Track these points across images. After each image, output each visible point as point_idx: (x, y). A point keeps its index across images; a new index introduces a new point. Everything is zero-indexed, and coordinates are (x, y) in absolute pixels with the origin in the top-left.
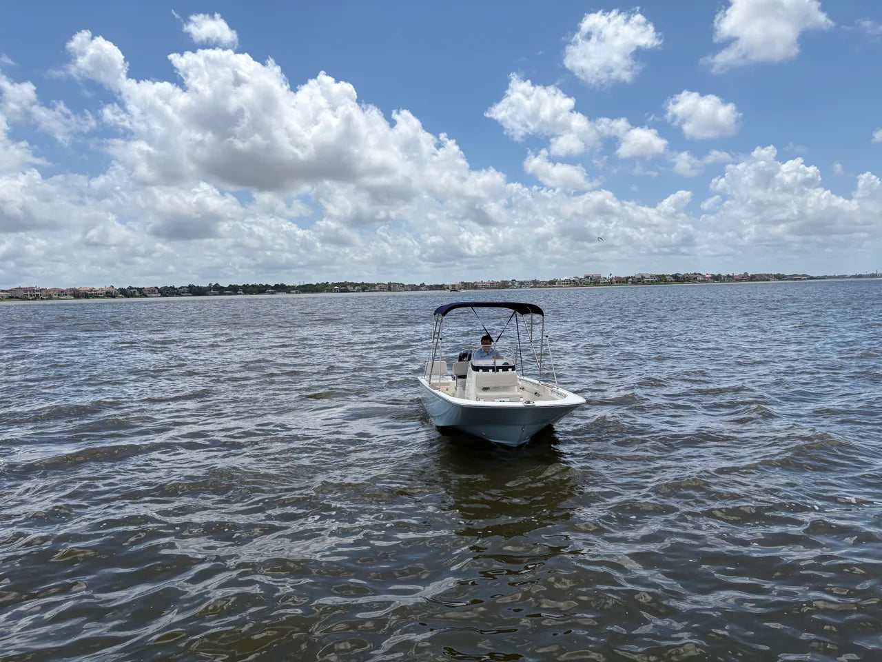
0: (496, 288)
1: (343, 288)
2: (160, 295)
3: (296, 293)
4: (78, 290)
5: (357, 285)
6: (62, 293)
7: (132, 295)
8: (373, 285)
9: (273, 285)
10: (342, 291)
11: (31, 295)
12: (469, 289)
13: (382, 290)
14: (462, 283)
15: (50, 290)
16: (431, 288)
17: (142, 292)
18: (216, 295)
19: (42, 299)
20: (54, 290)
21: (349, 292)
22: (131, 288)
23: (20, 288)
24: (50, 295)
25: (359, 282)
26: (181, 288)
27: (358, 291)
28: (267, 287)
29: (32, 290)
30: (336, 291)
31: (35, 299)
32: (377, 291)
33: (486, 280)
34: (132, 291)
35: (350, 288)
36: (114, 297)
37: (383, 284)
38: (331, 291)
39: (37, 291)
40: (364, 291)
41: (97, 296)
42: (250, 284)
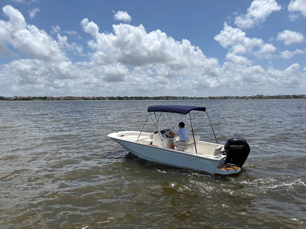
0: (222, 99)
1: (167, 98)
2: (108, 99)
3: (152, 100)
4: (84, 97)
5: (172, 97)
6: (80, 98)
7: (100, 99)
8: (177, 97)
9: (144, 97)
10: (166, 99)
11: (71, 99)
12: (212, 99)
13: (180, 99)
14: (209, 97)
15: (76, 97)
16: (198, 98)
17: (103, 98)
18: (126, 100)
19: (74, 100)
20: (78, 97)
21: (169, 99)
22: (100, 97)
23: (68, 97)
24: (76, 99)
25: (173, 96)
26: (115, 97)
27: (172, 99)
28: (142, 97)
29: (71, 97)
30: (165, 99)
31: (72, 100)
32: (178, 99)
33: (218, 96)
34: (100, 98)
35: (169, 98)
36: (95, 100)
37: (181, 97)
38: (163, 99)
39: (73, 97)
40: (174, 99)
41: (90, 99)
42: (137, 97)
